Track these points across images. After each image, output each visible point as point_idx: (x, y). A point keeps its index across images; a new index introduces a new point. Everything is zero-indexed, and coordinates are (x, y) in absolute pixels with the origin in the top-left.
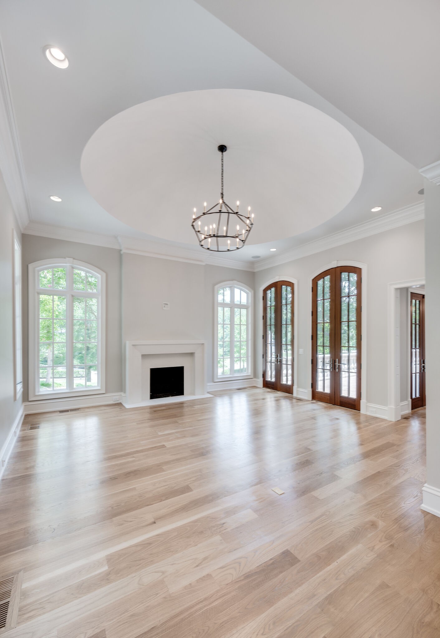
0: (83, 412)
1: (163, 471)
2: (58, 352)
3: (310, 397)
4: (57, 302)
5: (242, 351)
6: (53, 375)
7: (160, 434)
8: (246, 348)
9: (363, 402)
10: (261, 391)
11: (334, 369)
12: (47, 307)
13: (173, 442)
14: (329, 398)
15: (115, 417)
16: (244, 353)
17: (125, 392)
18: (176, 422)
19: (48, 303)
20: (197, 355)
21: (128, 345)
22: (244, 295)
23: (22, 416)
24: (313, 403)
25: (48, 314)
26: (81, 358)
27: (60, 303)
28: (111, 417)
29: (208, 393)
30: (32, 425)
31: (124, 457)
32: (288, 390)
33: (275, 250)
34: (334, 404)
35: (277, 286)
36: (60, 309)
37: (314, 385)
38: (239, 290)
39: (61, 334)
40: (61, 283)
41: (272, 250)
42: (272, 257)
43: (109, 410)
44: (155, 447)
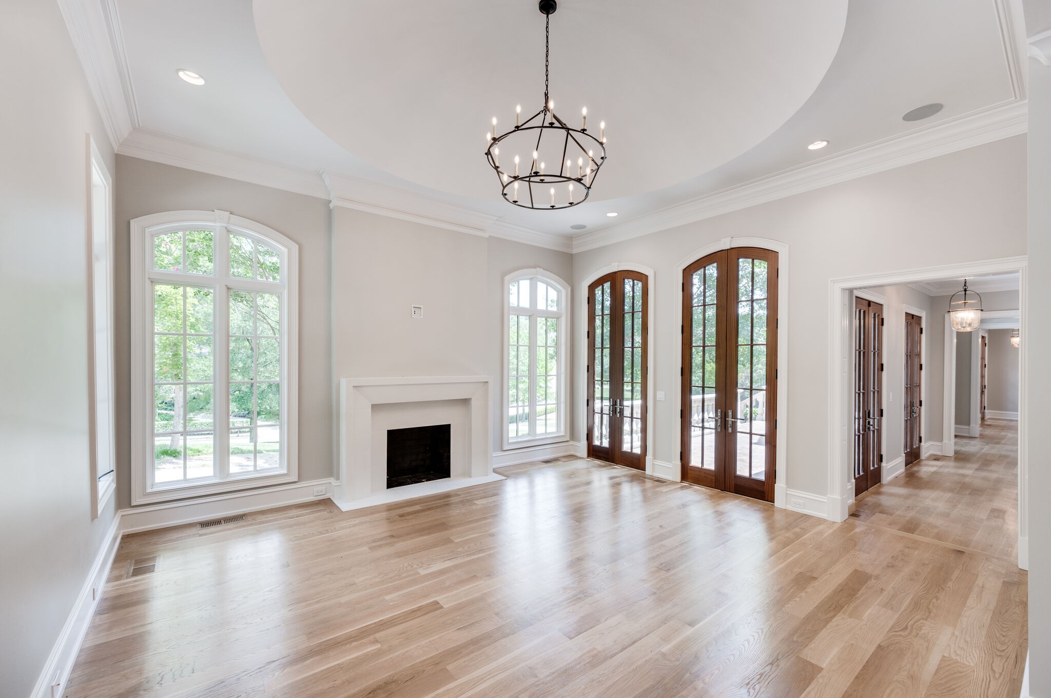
0: (251, 525)
1: (451, 678)
2: (195, 388)
3: (678, 477)
4: (191, 300)
5: (521, 386)
6: (185, 427)
7: (423, 572)
8: (528, 381)
9: (780, 487)
10: (585, 464)
11: (724, 428)
12: (171, 309)
13: (455, 592)
14: (714, 478)
15: (321, 533)
16: (525, 389)
17: (338, 478)
18: (448, 541)
19: (173, 301)
20: (474, 403)
21: (345, 386)
22: (553, 294)
23: (115, 539)
24: (682, 488)
25: (174, 321)
26: (241, 400)
27: (199, 301)
28: (313, 534)
29: (495, 471)
30: (137, 562)
31: (354, 644)
32: (636, 462)
33: (615, 214)
34: (723, 489)
35: (615, 280)
36: (198, 313)
37: (684, 455)
38: (545, 286)
39: (200, 356)
40: (201, 264)
41: (609, 215)
42: (608, 227)
43: (307, 516)
44: (419, 609)
